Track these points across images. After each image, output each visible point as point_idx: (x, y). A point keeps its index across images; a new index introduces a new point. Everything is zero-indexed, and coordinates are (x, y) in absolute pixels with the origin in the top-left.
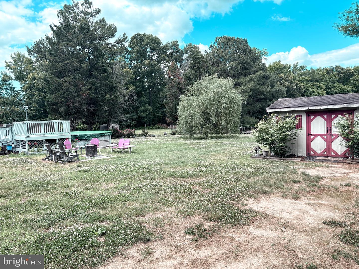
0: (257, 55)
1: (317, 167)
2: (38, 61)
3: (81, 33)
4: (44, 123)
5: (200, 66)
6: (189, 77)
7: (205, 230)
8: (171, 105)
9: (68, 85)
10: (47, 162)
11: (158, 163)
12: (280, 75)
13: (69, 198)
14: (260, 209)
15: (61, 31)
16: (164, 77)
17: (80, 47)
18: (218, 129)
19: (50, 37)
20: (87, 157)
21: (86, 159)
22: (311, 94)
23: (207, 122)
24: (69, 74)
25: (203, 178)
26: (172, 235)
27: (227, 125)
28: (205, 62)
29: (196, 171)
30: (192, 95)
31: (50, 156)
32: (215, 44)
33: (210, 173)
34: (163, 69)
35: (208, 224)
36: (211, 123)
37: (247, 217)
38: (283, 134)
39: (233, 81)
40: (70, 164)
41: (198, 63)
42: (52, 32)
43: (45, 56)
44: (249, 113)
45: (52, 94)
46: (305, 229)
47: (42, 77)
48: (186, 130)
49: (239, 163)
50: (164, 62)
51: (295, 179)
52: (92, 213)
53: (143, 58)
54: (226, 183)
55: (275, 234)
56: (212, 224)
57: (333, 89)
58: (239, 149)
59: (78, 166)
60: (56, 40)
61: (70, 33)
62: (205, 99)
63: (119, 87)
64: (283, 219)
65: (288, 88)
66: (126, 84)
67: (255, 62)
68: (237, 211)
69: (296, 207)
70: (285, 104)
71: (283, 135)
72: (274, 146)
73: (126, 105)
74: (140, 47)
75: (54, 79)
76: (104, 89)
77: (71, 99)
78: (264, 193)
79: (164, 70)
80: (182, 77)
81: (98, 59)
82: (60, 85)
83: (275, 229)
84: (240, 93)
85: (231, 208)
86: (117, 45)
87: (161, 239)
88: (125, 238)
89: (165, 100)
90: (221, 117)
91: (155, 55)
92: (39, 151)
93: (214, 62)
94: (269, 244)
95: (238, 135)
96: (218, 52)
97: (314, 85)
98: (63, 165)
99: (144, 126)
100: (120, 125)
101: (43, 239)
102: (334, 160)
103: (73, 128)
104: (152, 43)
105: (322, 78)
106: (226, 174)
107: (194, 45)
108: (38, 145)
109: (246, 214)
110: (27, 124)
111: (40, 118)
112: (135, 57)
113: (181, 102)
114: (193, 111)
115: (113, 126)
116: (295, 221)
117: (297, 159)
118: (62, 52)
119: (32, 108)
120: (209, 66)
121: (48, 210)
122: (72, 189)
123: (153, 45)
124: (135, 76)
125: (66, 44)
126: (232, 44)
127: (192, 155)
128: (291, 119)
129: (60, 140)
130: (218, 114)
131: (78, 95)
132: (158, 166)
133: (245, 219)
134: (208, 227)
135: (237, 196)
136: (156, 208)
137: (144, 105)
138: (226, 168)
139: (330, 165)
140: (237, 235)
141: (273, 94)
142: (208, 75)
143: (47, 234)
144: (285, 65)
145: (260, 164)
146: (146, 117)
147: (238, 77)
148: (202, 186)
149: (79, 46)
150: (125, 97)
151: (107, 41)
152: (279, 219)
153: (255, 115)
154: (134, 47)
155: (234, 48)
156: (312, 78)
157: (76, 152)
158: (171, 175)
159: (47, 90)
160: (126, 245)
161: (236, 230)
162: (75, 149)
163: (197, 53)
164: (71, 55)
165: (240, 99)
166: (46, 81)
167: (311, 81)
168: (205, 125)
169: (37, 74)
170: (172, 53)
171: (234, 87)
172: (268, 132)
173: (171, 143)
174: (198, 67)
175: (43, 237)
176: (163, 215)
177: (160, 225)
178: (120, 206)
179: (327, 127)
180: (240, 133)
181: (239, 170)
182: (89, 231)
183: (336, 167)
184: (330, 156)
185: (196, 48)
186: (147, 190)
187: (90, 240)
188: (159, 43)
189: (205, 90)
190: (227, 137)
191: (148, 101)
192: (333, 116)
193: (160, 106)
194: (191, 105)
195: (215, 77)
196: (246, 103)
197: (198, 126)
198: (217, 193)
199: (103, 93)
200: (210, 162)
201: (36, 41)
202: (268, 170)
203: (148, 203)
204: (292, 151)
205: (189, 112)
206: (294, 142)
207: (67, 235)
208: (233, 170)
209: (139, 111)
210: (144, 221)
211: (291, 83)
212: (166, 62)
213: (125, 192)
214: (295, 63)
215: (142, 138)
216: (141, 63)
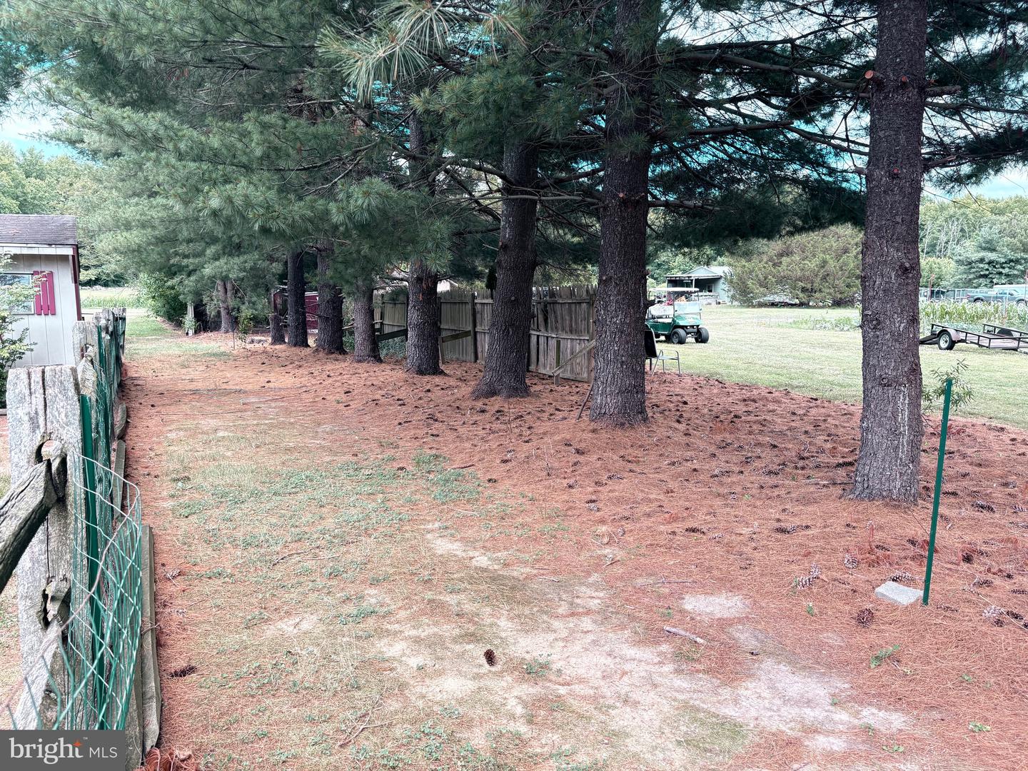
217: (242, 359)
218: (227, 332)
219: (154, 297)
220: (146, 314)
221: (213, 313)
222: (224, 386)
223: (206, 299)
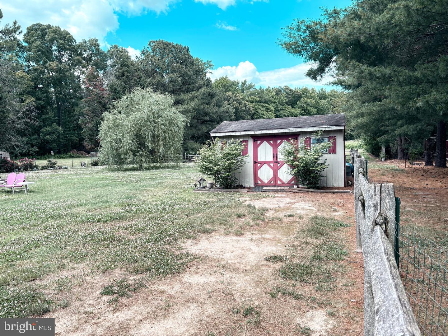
0: (200, 67)
1: (264, 197)
5: (130, 76)
6: (116, 89)
7: (128, 286)
8: (90, 125)
11: (69, 205)
12: (227, 94)
14: (198, 252)
16: (80, 87)
18: (155, 158)
22: (261, 117)
23: (140, 148)
25: (132, 220)
26: (83, 299)
27: (167, 152)
28: (137, 71)
29: (122, 213)
30: (120, 113)
32: (148, 50)
33: (142, 213)
34: (79, 77)
35: (133, 278)
36: (145, 149)
37: (182, 262)
38: (228, 162)
39: (172, 97)
41: (128, 71)
44: (193, 137)
46: (245, 268)
48: (112, 159)
49: (179, 198)
50: (79, 67)
51: (240, 213)
53: (47, 58)
54: (161, 224)
55: (213, 279)
56: (138, 277)
57: (282, 112)
58: (180, 181)
62: (138, 119)
63: (9, 97)
64: (223, 260)
65: (236, 108)
66: (20, 94)
67: (198, 76)
68: (171, 257)
69: (239, 245)
70: (230, 128)
71: (229, 164)
72: (219, 176)
73: (20, 124)
74: (41, 43)
78: (205, 232)
80: (105, 89)
83: (213, 273)
84: (182, 113)
85: (163, 254)
86: (3, 36)
87: (65, 307)
88: (8, 313)
89: (81, 119)
90: (158, 141)
91: (65, 56)
93: (148, 72)
94: (205, 291)
95: (181, 164)
96: (153, 60)
97: (263, 107)
99: (51, 153)
100: (11, 153)
102: (281, 190)
104: (61, 39)
105: (271, 99)
106: (162, 212)
107: (122, 48)
109: (182, 259)
112: (34, 57)
113: (105, 121)
114: (121, 133)
116: (236, 261)
117: (244, 190)
120: (141, 77)
123: (62, 41)
124: (35, 84)
126: (170, 51)
127: (119, 192)
128: (237, 145)
130: (155, 138)
132: (68, 210)
133: (180, 265)
134: (133, 281)
135: (173, 239)
136: (61, 266)
137: (50, 125)
138: (163, 205)
139: (276, 195)
140: (169, 287)
141: (220, 116)
142: (140, 88)
144: (233, 82)
145: (204, 198)
146: (54, 141)
147: (178, 92)
148: (130, 230)
150: (18, 112)
152: (219, 261)
153: (200, 139)
154: (33, 42)
155: (172, 56)
156: (261, 99)
158: (88, 219)
161: (168, 281)
163: (126, 59)
165: (181, 120)
167: (260, 102)
168: (138, 152)
170: (90, 56)
171: (174, 105)
172: (213, 160)
173: (91, 176)
174: (128, 77)
176: (71, 275)
177: (65, 288)
179: (274, 154)
180: (183, 162)
181: (178, 207)
183: (282, 197)
184: (277, 185)
185: (123, 52)
186: (49, 243)
188: (71, 40)
189: (137, 107)
190: (167, 167)
191: (57, 119)
192: (278, 142)
193: (75, 127)
194: (118, 126)
195: (149, 91)
196: (189, 125)
197: (128, 154)
198: (148, 237)
200: (143, 199)
202: (211, 204)
203: (50, 260)
204: (239, 182)
205: (116, 135)
206: (240, 170)
208: (171, 207)
209: (42, 133)
210: (41, 286)
211: (240, 103)
212: (83, 67)
213: (13, 248)
214: (243, 80)
215: (48, 171)
216: (44, 65)
217: (410, 173)
218: (401, 159)
219: (366, 144)
220: (363, 151)
221: (394, 151)
222: (404, 186)
223: (391, 145)
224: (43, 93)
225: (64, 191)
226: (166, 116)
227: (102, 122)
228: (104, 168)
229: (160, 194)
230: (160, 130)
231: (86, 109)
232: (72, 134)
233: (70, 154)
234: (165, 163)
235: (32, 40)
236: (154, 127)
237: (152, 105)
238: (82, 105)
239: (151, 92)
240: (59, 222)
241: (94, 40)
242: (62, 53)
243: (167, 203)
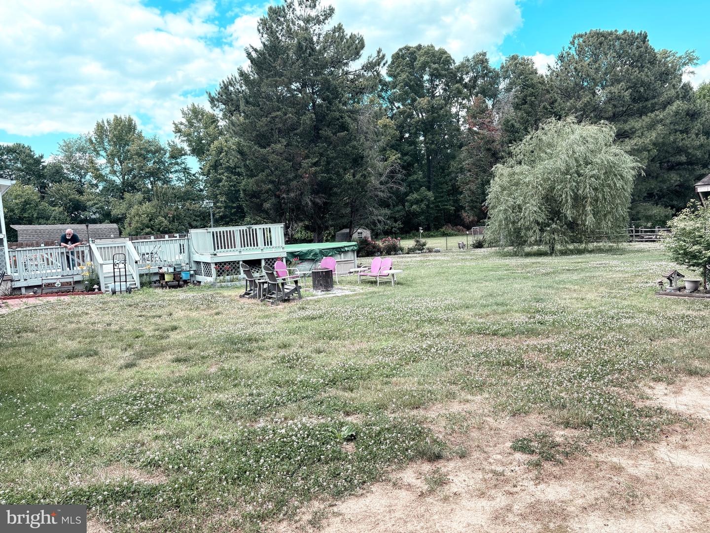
0: (670, 65)
2: (227, 118)
3: (299, 57)
4: (240, 231)
5: (537, 102)
6: (513, 126)
7: (555, 445)
8: (473, 187)
9: (278, 159)
10: (246, 300)
11: (449, 305)
13: (287, 367)
14: (682, 408)
15: (265, 58)
16: (458, 130)
17: (298, 84)
18: (577, 234)
19: (246, 72)
20: (315, 292)
21: (313, 296)
23: (552, 219)
24: (279, 137)
25: (547, 338)
26: (486, 450)
27: (599, 224)
28: (548, 92)
29: (530, 323)
30: (520, 163)
31: (251, 290)
32: (571, 51)
33: (563, 326)
34: (457, 114)
35: (562, 433)
36: (561, 221)
37: (652, 423)
39: (611, 128)
40: (286, 304)
41: (532, 94)
42: (249, 62)
43: (237, 108)
44: (650, 196)
45: (252, 176)
47: (234, 147)
48: (506, 237)
49: (629, 306)
50: (458, 99)
52: (330, 397)
53: (415, 94)
54: (601, 349)
56: (569, 433)
58: (626, 275)
59: (300, 309)
60: (256, 76)
61: (280, 59)
62: (549, 171)
63: (371, 156)
66: (383, 150)
67: (665, 82)
68: (628, 410)
73: (383, 192)
74: (409, 73)
75: (254, 149)
76: (341, 163)
77: (284, 184)
78: (692, 373)
79: (459, 115)
80: (497, 128)
81: (331, 104)
82: (264, 159)
84: (630, 153)
85: (612, 402)
86: (365, 73)
87: (463, 456)
88: (392, 448)
89: (460, 177)
90: (584, 207)
91: (440, 87)
92: (233, 281)
93: (569, 90)
95: (625, 245)
96: (579, 68)
98: (274, 307)
99: (418, 230)
100: (372, 231)
101: (249, 439)
103: (289, 238)
104: (435, 63)
106: (599, 329)
107: (523, 59)
108: (232, 270)
109: (651, 417)
110: (213, 232)
111: (231, 220)
112: (400, 95)
113: (496, 179)
114: (521, 196)
115: (359, 233)
118: (266, 98)
119: (218, 204)
120: (556, 101)
121: (254, 387)
122: (292, 351)
123: (436, 66)
124: (401, 132)
125: (274, 81)
126: (610, 46)
127: (521, 290)
129: (267, 260)
130: (578, 201)
131: (296, 177)
132: (449, 312)
133: (648, 427)
134: (562, 439)
135: (628, 378)
136: (450, 394)
137: (417, 190)
138: (599, 316)
140: (631, 462)
142: (554, 119)
143: (255, 430)
145: (681, 310)
146: (423, 212)
147: (623, 118)
148: (547, 353)
149: (296, 83)
150: (381, 175)
151: (346, 69)
153: (665, 200)
154: (398, 74)
155: (615, 54)
157: (296, 282)
158: (478, 329)
159: (243, 170)
160: (395, 463)
161: (627, 451)
162: (293, 278)
163: (530, 74)
164: (282, 102)
165: (629, 166)
166: (241, 152)
168: (548, 225)
169: (226, 141)
170: (474, 79)
171: (614, 141)
172: (701, 237)
173: (474, 264)
174: (532, 104)
175: (249, 435)
176: (465, 410)
177: (459, 428)
178: (379, 387)
180: (631, 241)
181: (629, 321)
182: (325, 431)
185: (525, 63)
186: (430, 358)
187: (329, 446)
188: (448, 61)
189: (548, 151)
190: (600, 250)
191: (426, 181)
193: (450, 190)
194: (517, 184)
195: (570, 121)
196: (643, 174)
197: (532, 228)
198: (579, 368)
199: (341, 170)
200: (563, 303)
201: (223, 82)
202: (700, 322)
203: (434, 383)
205: (514, 199)
207: (288, 435)
208: (615, 321)
209: (408, 202)
210: (427, 418)
212: (463, 99)
213: (387, 359)
215: (415, 255)
216: (412, 104)
224: (411, 145)
225: (440, 285)
226: (599, 161)
227: (491, 181)
228: (493, 251)
229: (590, 296)
230: (588, 186)
231: (467, 162)
232: (446, 202)
233: (442, 230)
234: (595, 244)
235: (397, 71)
236: (577, 183)
237: (575, 146)
238: (462, 156)
239: (573, 123)
240: (438, 328)
241: (480, 54)
242: (435, 83)
243: (606, 314)
